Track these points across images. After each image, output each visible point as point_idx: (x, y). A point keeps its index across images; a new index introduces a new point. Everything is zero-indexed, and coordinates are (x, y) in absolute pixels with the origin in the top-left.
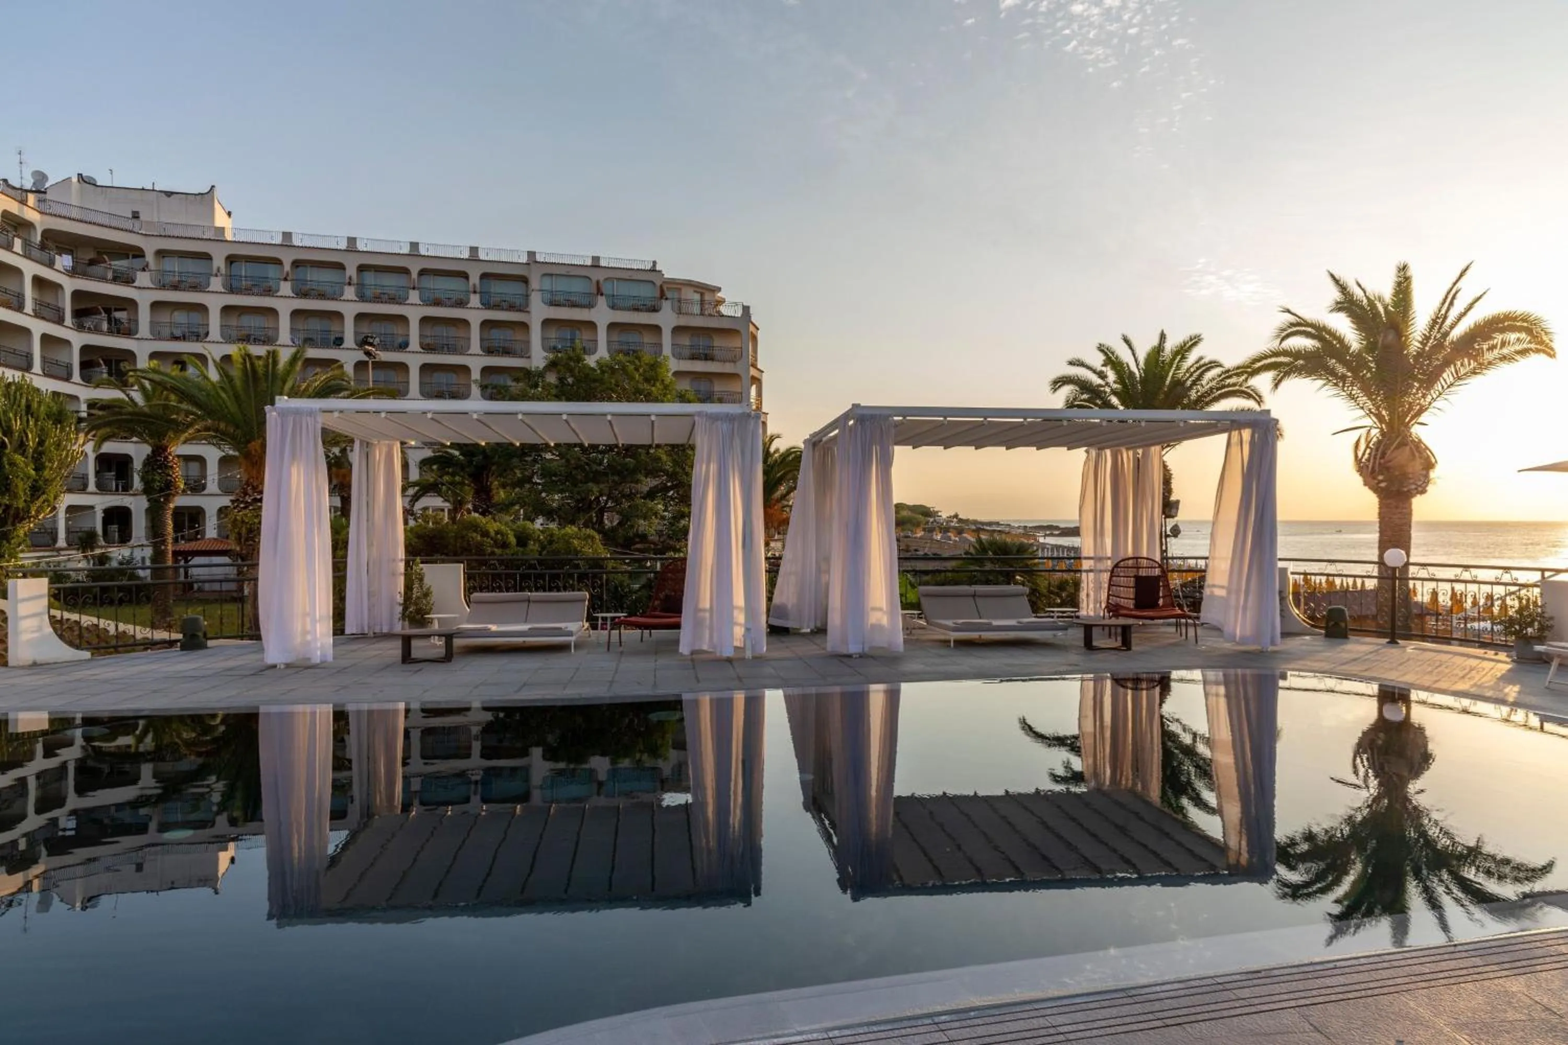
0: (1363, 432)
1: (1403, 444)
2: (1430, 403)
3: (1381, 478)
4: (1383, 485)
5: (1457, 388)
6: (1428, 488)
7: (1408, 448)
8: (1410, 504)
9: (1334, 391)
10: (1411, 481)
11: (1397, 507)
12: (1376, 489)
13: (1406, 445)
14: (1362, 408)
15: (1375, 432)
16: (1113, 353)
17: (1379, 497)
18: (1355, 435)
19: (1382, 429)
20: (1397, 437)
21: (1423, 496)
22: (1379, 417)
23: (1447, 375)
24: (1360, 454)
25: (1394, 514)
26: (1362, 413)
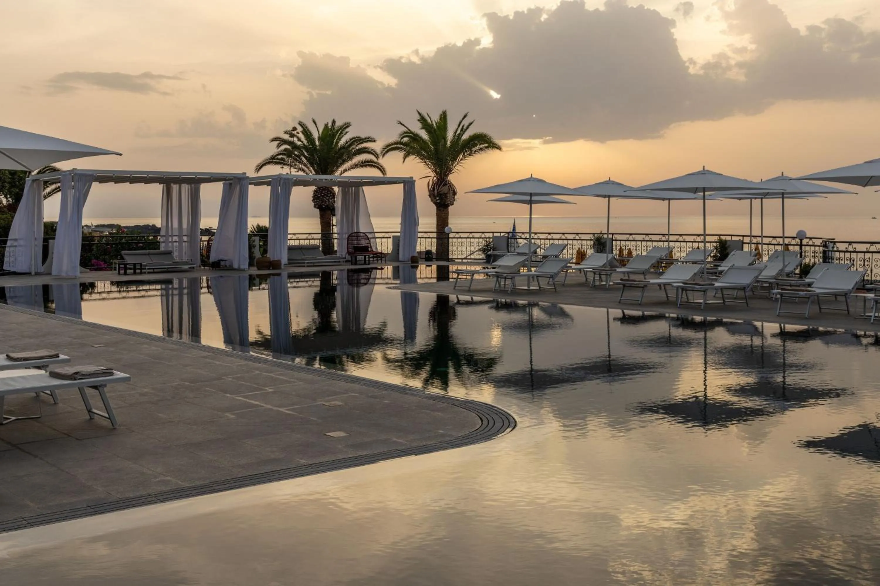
0: (431, 178)
1: (445, 184)
2: (454, 167)
3: (438, 198)
4: (438, 201)
5: (464, 161)
6: (454, 203)
7: (447, 186)
8: (448, 210)
9: (420, 160)
10: (448, 200)
11: (443, 211)
12: (435, 203)
13: (447, 185)
14: (430, 168)
15: (435, 178)
16: (306, 127)
17: (436, 206)
18: (428, 179)
19: (437, 178)
20: (443, 181)
21: (453, 206)
22: (435, 171)
23: (461, 156)
24: (430, 187)
25: (443, 213)
26: (430, 170)
